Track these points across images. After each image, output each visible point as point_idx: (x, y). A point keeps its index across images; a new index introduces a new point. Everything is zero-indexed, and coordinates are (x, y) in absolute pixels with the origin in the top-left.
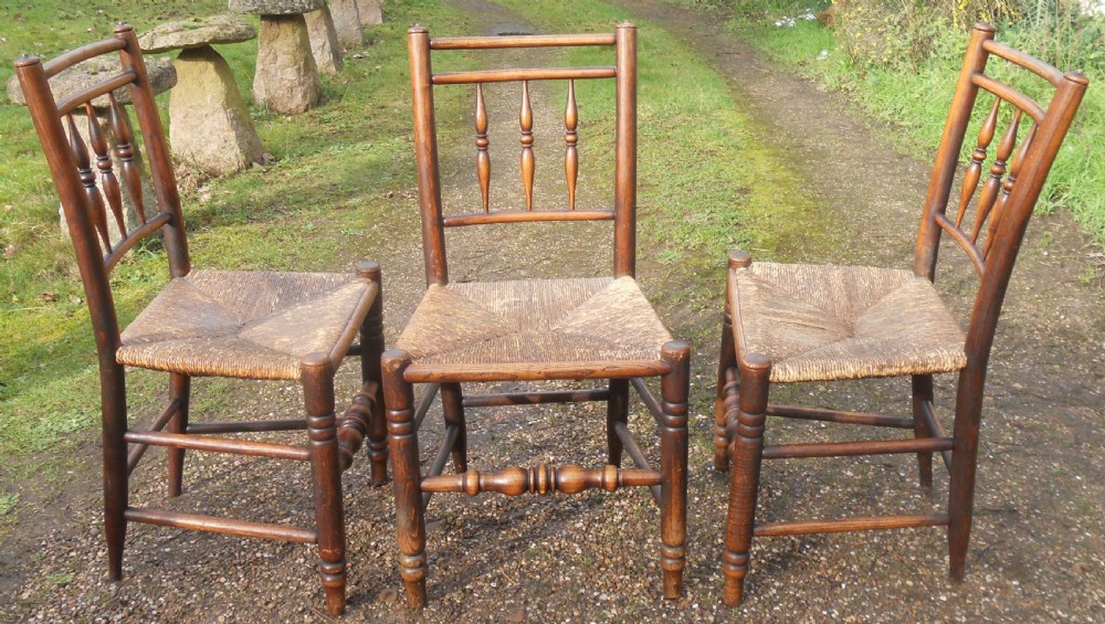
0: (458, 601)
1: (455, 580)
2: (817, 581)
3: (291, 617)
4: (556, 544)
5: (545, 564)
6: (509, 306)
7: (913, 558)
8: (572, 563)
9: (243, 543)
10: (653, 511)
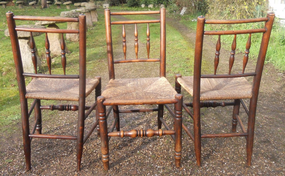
0: (118, 168)
1: (117, 162)
2: (218, 162)
3: (71, 172)
4: (145, 151)
5: (142, 157)
7: (244, 155)
8: (149, 157)
9: (59, 151)
10: (171, 142)
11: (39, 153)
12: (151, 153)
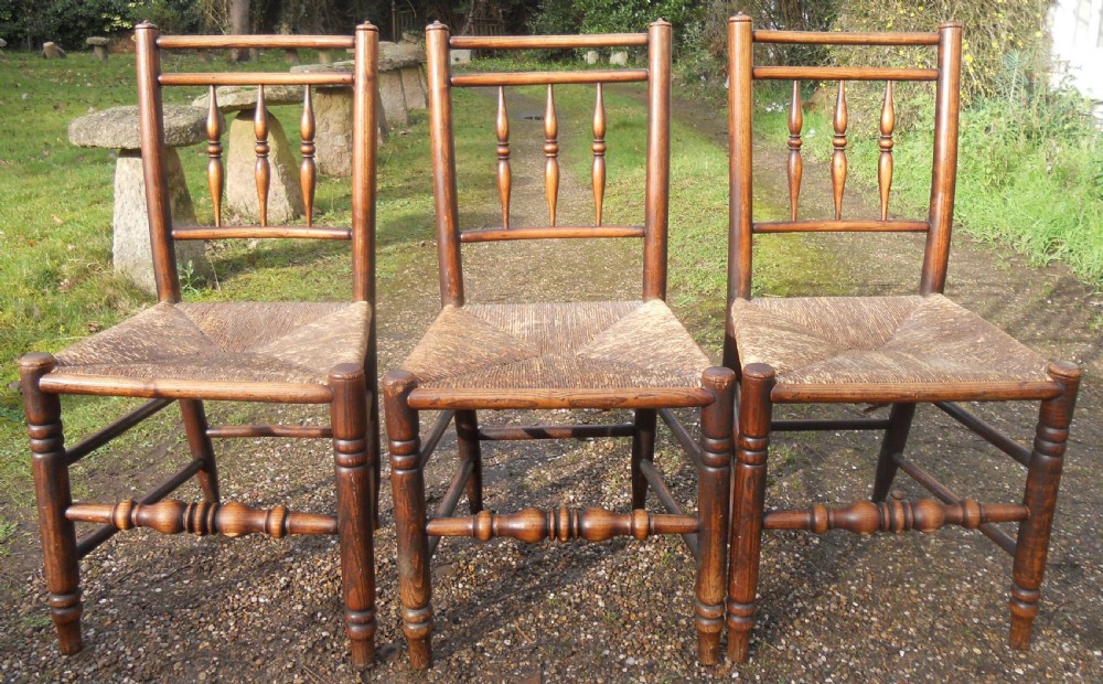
0: (467, 662)
1: (464, 635)
2: (871, 647)
3: (279, 677)
4: (577, 595)
5: (564, 618)
6: (528, 329)
7: (976, 621)
8: (593, 619)
9: (240, 584)
10: (682, 558)
11: (159, 590)
12: (601, 604)
